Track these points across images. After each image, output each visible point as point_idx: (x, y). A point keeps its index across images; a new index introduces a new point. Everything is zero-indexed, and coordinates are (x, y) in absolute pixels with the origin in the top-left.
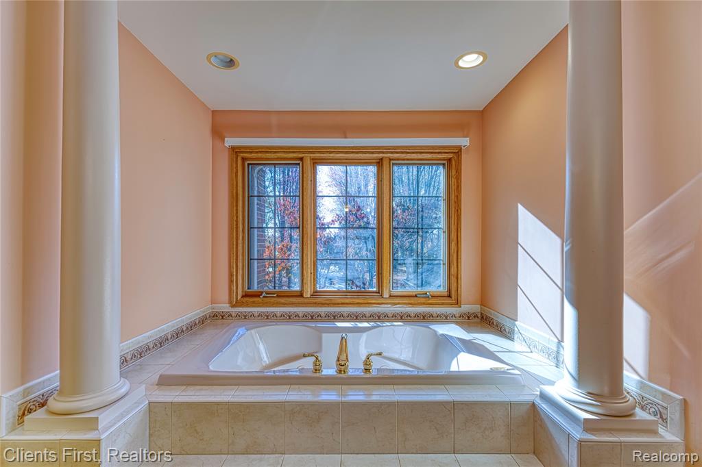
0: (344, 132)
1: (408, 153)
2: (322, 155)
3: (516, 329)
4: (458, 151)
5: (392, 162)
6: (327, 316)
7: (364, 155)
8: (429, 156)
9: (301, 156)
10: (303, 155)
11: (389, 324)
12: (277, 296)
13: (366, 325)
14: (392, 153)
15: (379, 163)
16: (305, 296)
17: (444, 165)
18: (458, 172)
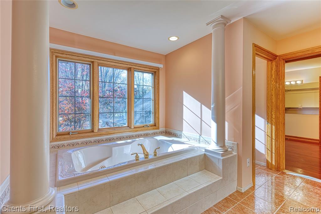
0: (114, 53)
1: (141, 67)
2: (104, 62)
3: (182, 134)
4: (158, 69)
5: (135, 70)
6: (106, 140)
7: (124, 65)
8: (149, 69)
9: (93, 60)
10: (94, 60)
11: (138, 139)
12: (78, 133)
13: (129, 141)
14: (135, 66)
15: (129, 70)
16: (95, 132)
17: (153, 73)
18: (158, 77)
